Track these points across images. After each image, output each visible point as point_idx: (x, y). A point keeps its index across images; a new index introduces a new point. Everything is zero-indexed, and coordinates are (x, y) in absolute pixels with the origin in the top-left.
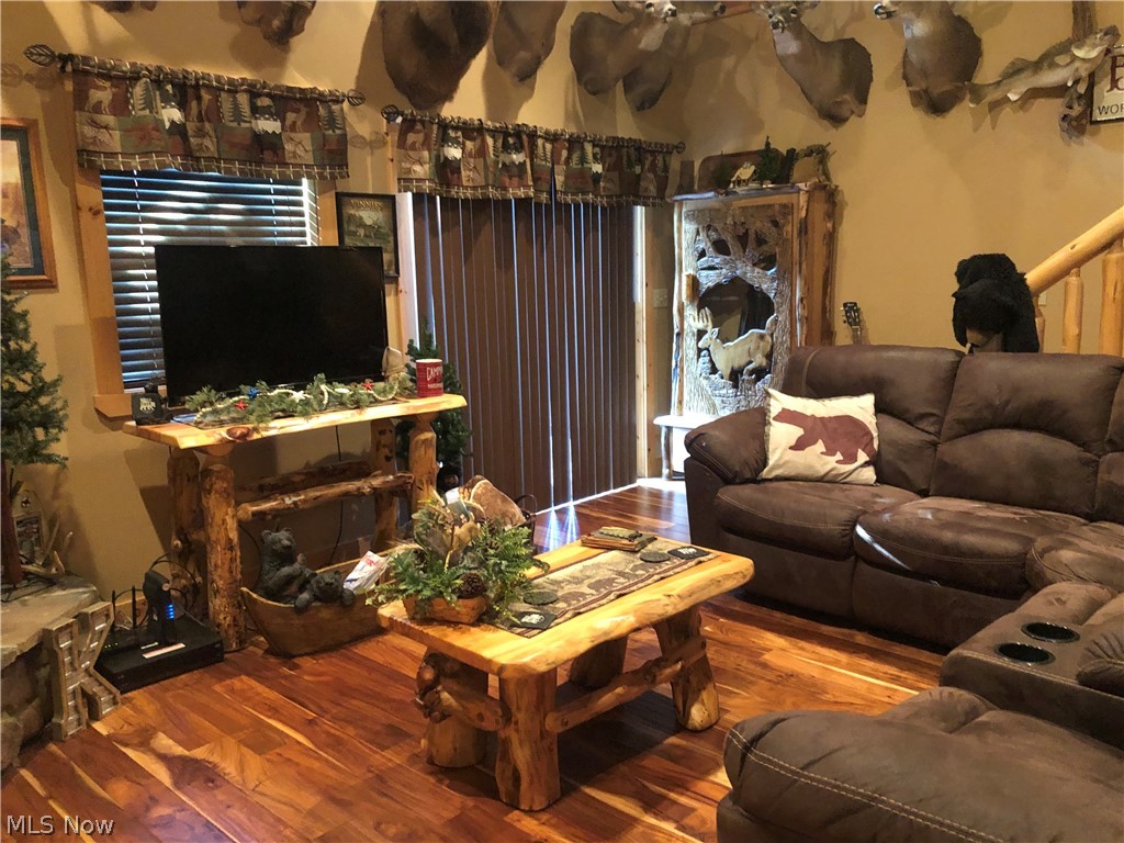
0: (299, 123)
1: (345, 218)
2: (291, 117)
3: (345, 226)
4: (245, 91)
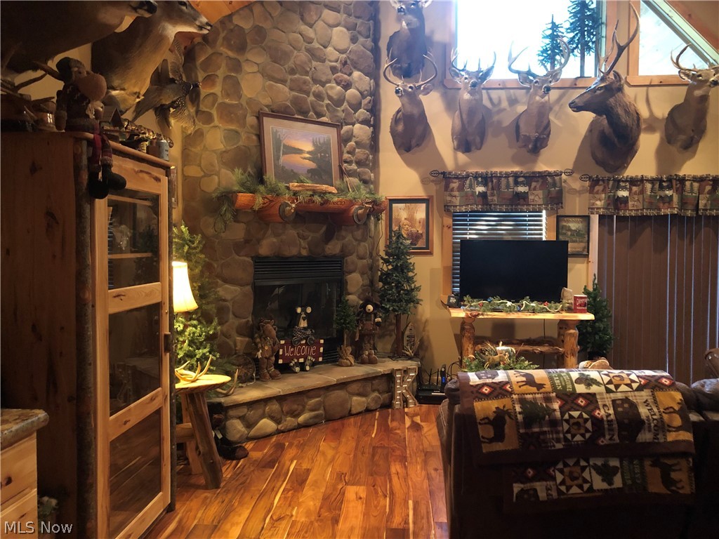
0: (538, 186)
1: (560, 227)
2: (534, 184)
3: (560, 231)
4: (512, 176)
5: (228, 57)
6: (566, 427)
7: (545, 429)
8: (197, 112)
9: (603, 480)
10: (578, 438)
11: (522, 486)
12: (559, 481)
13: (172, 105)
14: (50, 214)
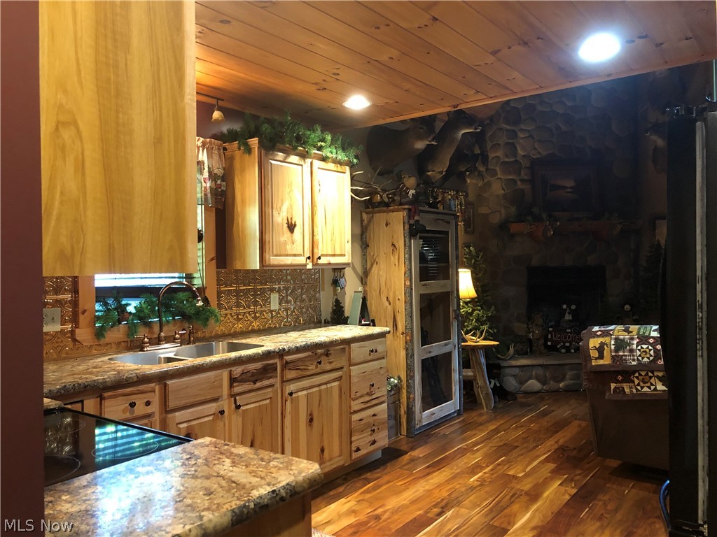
5: (508, 130)
6: (639, 353)
7: (626, 354)
8: (487, 169)
9: (663, 385)
10: (646, 359)
11: (615, 385)
12: (636, 384)
13: (467, 170)
14: (393, 245)
